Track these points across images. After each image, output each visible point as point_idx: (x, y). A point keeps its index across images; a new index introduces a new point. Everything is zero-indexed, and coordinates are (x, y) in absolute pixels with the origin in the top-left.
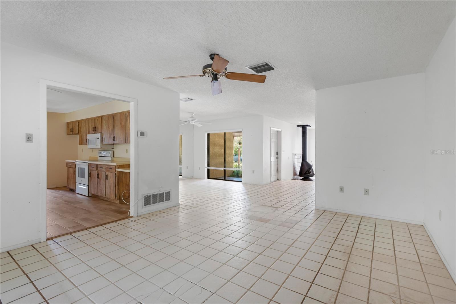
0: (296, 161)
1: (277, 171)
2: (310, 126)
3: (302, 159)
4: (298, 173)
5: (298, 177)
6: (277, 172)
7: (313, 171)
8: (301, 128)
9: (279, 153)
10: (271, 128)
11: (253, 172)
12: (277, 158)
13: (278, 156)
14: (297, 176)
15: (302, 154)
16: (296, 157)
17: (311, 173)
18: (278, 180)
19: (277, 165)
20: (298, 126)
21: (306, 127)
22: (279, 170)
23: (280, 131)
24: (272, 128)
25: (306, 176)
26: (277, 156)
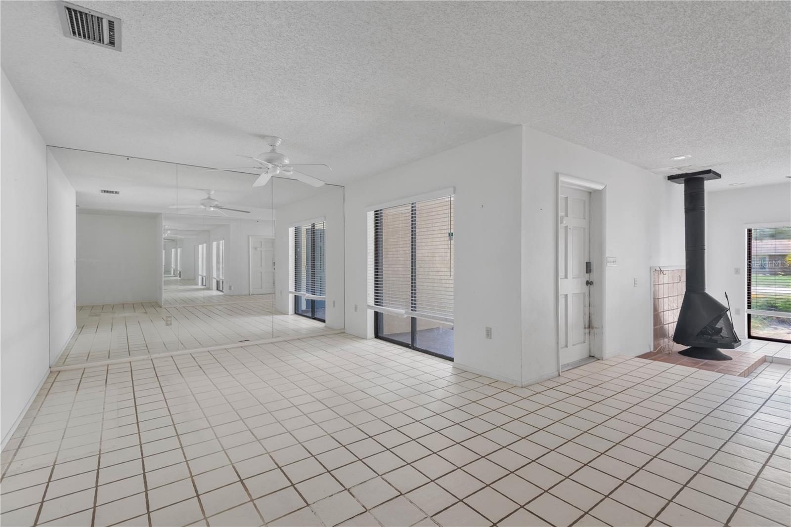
0: (663, 291)
1: (590, 326)
2: (719, 176)
3: (684, 284)
4: (671, 329)
5: (672, 343)
6: (587, 331)
7: (730, 326)
8: (683, 186)
9: (594, 267)
10: (557, 175)
11: (489, 333)
12: (589, 283)
13: (594, 277)
14: (666, 340)
15: (685, 268)
16: (664, 279)
17: (724, 333)
18: (590, 356)
19: (587, 309)
20: (671, 178)
21: (702, 180)
22: (595, 324)
23: (599, 191)
24: (562, 178)
25: (701, 343)
26: (587, 277)
